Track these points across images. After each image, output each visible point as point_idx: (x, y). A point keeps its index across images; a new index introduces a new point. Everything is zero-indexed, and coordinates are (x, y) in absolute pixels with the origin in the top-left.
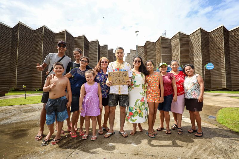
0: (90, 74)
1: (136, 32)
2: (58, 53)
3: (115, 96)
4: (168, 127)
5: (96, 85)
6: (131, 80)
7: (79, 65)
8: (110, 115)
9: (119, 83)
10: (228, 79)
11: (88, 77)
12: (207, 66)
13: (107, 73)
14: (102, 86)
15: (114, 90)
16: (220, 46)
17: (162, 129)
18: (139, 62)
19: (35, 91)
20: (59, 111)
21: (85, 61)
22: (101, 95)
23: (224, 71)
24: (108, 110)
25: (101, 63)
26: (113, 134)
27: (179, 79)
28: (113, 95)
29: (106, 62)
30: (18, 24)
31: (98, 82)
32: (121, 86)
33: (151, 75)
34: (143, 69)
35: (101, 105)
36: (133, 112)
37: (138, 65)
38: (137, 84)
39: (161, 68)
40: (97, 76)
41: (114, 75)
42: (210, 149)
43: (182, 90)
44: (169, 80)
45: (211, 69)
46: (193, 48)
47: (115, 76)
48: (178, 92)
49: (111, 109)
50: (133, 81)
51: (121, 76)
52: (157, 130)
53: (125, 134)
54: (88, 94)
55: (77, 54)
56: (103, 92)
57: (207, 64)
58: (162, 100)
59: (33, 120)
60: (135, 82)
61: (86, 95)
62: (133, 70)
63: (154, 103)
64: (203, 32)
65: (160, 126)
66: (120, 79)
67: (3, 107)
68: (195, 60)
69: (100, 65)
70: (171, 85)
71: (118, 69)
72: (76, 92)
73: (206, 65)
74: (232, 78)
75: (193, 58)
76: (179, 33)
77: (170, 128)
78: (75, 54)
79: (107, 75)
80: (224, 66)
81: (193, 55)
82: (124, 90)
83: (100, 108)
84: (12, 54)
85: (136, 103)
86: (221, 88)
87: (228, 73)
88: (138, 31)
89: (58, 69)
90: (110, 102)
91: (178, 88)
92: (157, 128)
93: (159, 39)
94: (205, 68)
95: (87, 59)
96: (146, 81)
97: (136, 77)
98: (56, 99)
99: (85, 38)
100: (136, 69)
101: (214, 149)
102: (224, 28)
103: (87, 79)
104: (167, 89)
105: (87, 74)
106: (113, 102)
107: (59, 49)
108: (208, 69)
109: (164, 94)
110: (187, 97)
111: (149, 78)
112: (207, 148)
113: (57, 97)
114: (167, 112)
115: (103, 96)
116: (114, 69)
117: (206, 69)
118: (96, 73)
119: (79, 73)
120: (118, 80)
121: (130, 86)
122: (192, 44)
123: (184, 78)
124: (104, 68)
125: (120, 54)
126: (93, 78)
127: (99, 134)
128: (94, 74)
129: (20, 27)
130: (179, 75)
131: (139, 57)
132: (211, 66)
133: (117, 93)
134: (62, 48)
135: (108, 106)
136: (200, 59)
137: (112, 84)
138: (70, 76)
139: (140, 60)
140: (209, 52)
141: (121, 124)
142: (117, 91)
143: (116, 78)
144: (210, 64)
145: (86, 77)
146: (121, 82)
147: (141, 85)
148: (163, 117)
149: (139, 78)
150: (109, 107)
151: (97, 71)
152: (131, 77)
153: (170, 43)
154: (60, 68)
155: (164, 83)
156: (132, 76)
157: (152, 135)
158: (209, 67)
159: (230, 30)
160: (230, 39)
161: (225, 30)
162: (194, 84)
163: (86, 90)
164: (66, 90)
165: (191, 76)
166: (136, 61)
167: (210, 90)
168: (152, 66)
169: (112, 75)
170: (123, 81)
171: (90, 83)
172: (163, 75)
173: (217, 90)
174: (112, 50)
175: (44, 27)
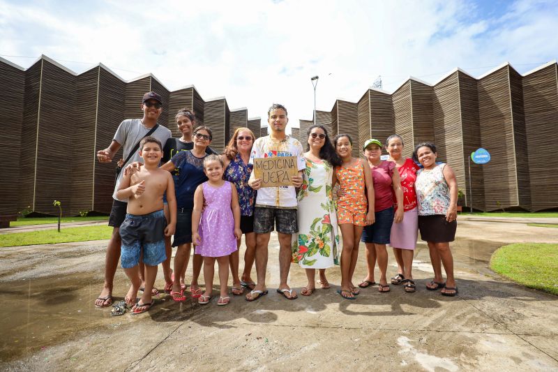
0: (215, 161)
1: (312, 79)
3: (267, 211)
4: (384, 278)
5: (228, 187)
6: (303, 176)
8: (258, 252)
9: (278, 183)
10: (524, 185)
11: (211, 170)
12: (474, 157)
13: (251, 162)
14: (239, 191)
15: (265, 198)
16: (503, 110)
17: (371, 283)
18: (321, 136)
19: (80, 216)
20: (149, 242)
21: (205, 136)
22: (237, 209)
23: (513, 166)
24: (253, 243)
25: (238, 141)
26: (265, 293)
28: (263, 208)
29: (248, 138)
30: (40, 61)
31: (232, 180)
32: (282, 190)
33: (347, 166)
35: (238, 231)
36: (307, 245)
37: (318, 144)
38: (314, 185)
39: (367, 152)
41: (266, 164)
42: (468, 316)
44: (386, 176)
45: (484, 162)
46: (442, 115)
47: (267, 167)
49: (259, 239)
50: (307, 180)
51: (281, 167)
52: (360, 286)
54: (211, 206)
55: (185, 121)
56: (241, 203)
57: (475, 150)
58: (371, 218)
59: (84, 272)
60: (311, 180)
61: (207, 208)
63: (354, 226)
64: (463, 78)
65: (367, 278)
66: (279, 173)
67: (10, 248)
68: (447, 141)
70: (390, 187)
71: (275, 152)
72: (185, 204)
73: (473, 154)
74: (532, 183)
75: (443, 138)
76: (412, 80)
77: (389, 282)
78: (180, 123)
79: (251, 167)
80: (512, 155)
81: (444, 131)
82: (287, 198)
83: (235, 235)
84: (24, 130)
85: (312, 227)
86: (507, 206)
87: (523, 171)
88: (317, 78)
89: (151, 152)
90: (258, 224)
92: (360, 283)
93: (365, 96)
94: (471, 160)
96: (336, 180)
97: (312, 170)
98: (144, 216)
99: (195, 92)
100: (313, 153)
101: (477, 315)
102: (511, 69)
103: (208, 173)
104: (381, 195)
106: (263, 223)
107: (148, 111)
108: (478, 162)
109: (376, 207)
111: (343, 173)
112: (464, 315)
114: (382, 246)
115: (242, 212)
116: (267, 151)
117: (472, 163)
119: (191, 161)
120: (275, 175)
122: (440, 107)
123: (416, 174)
124: (243, 150)
125: (278, 119)
126: (221, 171)
127: (235, 294)
128: (222, 163)
129: (45, 68)
130: (405, 166)
132: (484, 156)
133: (273, 204)
135: (252, 235)
136: (460, 140)
137: (262, 184)
140: (478, 124)
141: (281, 272)
142: (272, 200)
143: (271, 172)
144: (481, 150)
145: (208, 169)
146: (281, 180)
147: (324, 188)
148: (372, 258)
149: (321, 171)
150: (256, 235)
151: (230, 158)
152: (302, 171)
153: (391, 104)
155: (375, 184)
156: (304, 167)
158: (479, 159)
159: (524, 75)
160: (526, 95)
161: (514, 74)
162: (437, 184)
163: (206, 198)
165: (431, 167)
167: (483, 212)
168: (349, 147)
169: (260, 164)
170: (286, 177)
171: (214, 182)
172: (372, 166)
173: (499, 211)
174: (258, 121)
175: (101, 68)
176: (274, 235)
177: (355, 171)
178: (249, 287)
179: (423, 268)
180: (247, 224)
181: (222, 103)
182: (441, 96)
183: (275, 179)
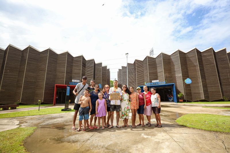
0: (100, 94)
1: (126, 54)
2: (82, 83)
4: (143, 123)
5: (104, 100)
6: (122, 97)
7: (94, 89)
8: (111, 116)
9: (115, 99)
10: (206, 91)
13: (109, 93)
14: (106, 101)
15: (112, 103)
16: (195, 64)
17: (140, 125)
18: (125, 87)
20: (85, 114)
21: (97, 87)
22: (106, 105)
23: (201, 84)
24: (110, 114)
25: (105, 88)
26: (113, 127)
27: (147, 96)
28: (112, 105)
29: (108, 87)
30: (28, 47)
31: (105, 98)
32: (116, 101)
33: (132, 94)
34: (127, 91)
35: (106, 111)
36: (123, 114)
37: (125, 89)
38: (125, 99)
39: (137, 91)
40: (104, 95)
41: (113, 95)
43: (149, 102)
44: (142, 97)
45: (189, 83)
46: (174, 65)
48: (147, 103)
49: (111, 113)
50: (123, 98)
51: (116, 96)
52: (137, 125)
53: (119, 127)
54: (100, 105)
55: (93, 83)
56: (107, 104)
57: (186, 79)
58: (138, 107)
60: (124, 98)
61: (99, 106)
62: (123, 91)
63: (135, 109)
64: (180, 53)
65: (139, 123)
68: (176, 75)
69: (105, 89)
70: (143, 99)
71: (115, 91)
73: (185, 80)
74: (209, 90)
76: (162, 53)
77: (145, 124)
79: (109, 95)
80: (200, 80)
81: (175, 71)
82: (118, 103)
83: (106, 112)
85: (124, 110)
86: (200, 99)
87: (205, 86)
88: (128, 54)
89: (86, 93)
90: (111, 109)
91: (147, 101)
92: (137, 124)
93: (146, 58)
94: (185, 82)
95: (98, 86)
96: (130, 98)
97: (124, 95)
98: (84, 108)
99: (83, 57)
100: (124, 91)
102: (197, 49)
103: (99, 97)
104: (141, 101)
105: (99, 94)
106: (112, 109)
107: (83, 81)
108: (187, 83)
109: (139, 104)
110: (153, 106)
111: (131, 96)
113: (85, 106)
114: (142, 115)
115: (107, 106)
116: (113, 91)
117: (185, 83)
118: (103, 94)
119: (94, 93)
121: (121, 100)
122: (173, 63)
124: (107, 91)
126: (102, 96)
127: (105, 127)
128: (102, 94)
129: (30, 50)
130: (148, 94)
131: (126, 85)
132: (189, 81)
133: (115, 104)
134: (85, 80)
135: (109, 112)
136: (181, 75)
137: (112, 99)
138: (90, 95)
139: (126, 86)
140: (187, 69)
141: (117, 121)
142: (114, 103)
144: (188, 79)
147: (127, 100)
150: (111, 112)
151: (104, 92)
152: (121, 96)
153: (155, 62)
154: (87, 92)
155: (139, 99)
156: (122, 95)
157: (134, 127)
158: (187, 82)
159: (202, 52)
160: (203, 58)
161: (198, 51)
162: (155, 99)
163: (99, 103)
164: (89, 103)
165: (154, 94)
166: (124, 87)
167: (191, 102)
168: (133, 90)
169: (111, 95)
171: (100, 99)
172: (138, 94)
173: (197, 101)
174: (106, 67)
175: (50, 49)
176: (115, 112)
177: (134, 95)
178: (109, 126)
179: (153, 121)
180: (108, 109)
181: (92, 61)
182: (173, 59)
183: (115, 98)
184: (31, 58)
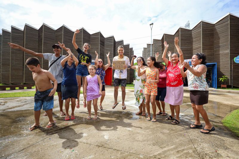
1: (150, 25)
3: (117, 80)
11: (90, 70)
12: (236, 59)
46: (219, 38)
57: (236, 56)
64: (232, 18)
68: (221, 52)
73: (235, 58)
75: (219, 51)
76: (202, 22)
81: (219, 47)
88: (153, 24)
93: (178, 31)
94: (234, 61)
101: (191, 151)
105: (90, 67)
112: (184, 150)
117: (234, 63)
122: (218, 34)
125: (121, 51)
126: (94, 71)
136: (228, 51)
153: (191, 34)
174: (128, 45)
175: (64, 27)
181: (112, 38)
182: (218, 29)
184: (47, 38)
